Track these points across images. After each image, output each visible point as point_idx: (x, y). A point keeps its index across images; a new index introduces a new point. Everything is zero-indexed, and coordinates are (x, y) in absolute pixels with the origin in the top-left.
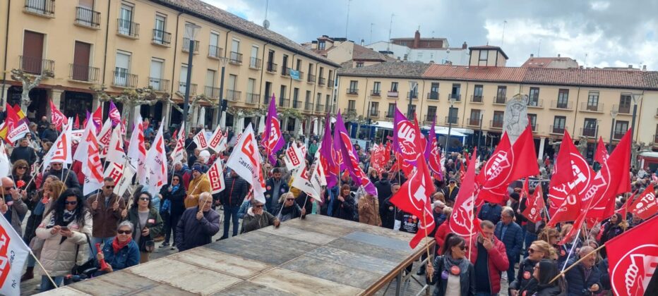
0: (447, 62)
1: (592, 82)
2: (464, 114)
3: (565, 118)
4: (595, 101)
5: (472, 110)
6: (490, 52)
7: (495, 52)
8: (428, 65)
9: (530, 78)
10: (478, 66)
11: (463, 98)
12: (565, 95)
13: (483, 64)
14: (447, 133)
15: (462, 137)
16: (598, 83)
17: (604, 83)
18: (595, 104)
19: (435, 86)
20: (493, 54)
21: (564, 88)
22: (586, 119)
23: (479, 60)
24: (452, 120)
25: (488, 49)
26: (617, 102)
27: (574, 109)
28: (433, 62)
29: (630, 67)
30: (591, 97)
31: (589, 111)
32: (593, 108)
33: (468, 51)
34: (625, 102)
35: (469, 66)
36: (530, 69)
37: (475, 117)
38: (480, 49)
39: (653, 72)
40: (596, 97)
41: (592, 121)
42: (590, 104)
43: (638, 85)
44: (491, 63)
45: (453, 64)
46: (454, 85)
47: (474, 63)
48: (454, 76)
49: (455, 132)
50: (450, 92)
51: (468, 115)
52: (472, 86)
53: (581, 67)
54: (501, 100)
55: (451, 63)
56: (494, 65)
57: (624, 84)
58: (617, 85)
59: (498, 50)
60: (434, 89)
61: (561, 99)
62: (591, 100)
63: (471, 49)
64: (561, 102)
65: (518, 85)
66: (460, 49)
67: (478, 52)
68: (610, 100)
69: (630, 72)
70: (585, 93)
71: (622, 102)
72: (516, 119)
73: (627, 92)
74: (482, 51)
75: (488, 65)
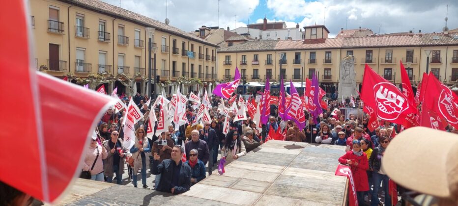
0: (289, 38)
1: (387, 44)
2: (304, 72)
4: (390, 56)
5: (310, 69)
6: (318, 29)
7: (321, 29)
9: (346, 45)
10: (311, 39)
11: (303, 62)
12: (371, 54)
13: (314, 37)
16: (392, 44)
17: (395, 45)
18: (390, 59)
19: (283, 55)
21: (369, 50)
22: (385, 69)
23: (311, 35)
24: (297, 76)
25: (316, 27)
26: (405, 56)
28: (280, 38)
29: (411, 32)
30: (387, 54)
31: (387, 63)
32: (389, 61)
34: (410, 56)
35: (305, 40)
36: (346, 38)
39: (427, 34)
40: (391, 54)
41: (389, 70)
42: (387, 59)
43: (417, 44)
44: (319, 36)
46: (296, 53)
47: (308, 37)
48: (296, 47)
50: (294, 57)
51: (307, 73)
52: (308, 54)
54: (328, 61)
56: (321, 38)
57: (408, 43)
58: (404, 44)
59: (323, 27)
61: (368, 57)
62: (387, 56)
63: (305, 28)
64: (368, 59)
65: (339, 50)
66: (295, 29)
67: (310, 29)
68: (400, 55)
69: (411, 36)
70: (383, 51)
71: (408, 56)
73: (410, 49)
74: (312, 29)
75: (317, 38)
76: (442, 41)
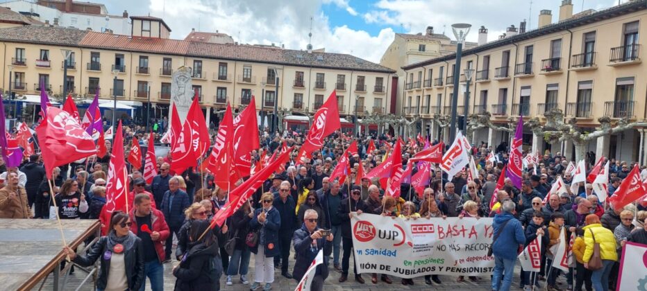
0: (107, 30)
1: (245, 57)
2: (130, 86)
3: (225, 88)
4: (249, 74)
5: (139, 82)
6: (152, 23)
7: (158, 23)
8: (84, 32)
9: (193, 52)
10: (142, 37)
11: (128, 69)
12: (225, 68)
13: (146, 35)
14: (113, 107)
15: (130, 110)
16: (251, 58)
17: (254, 58)
18: (249, 77)
19: (95, 55)
20: (155, 25)
21: (223, 62)
22: (243, 90)
23: (142, 31)
24: (118, 92)
25: (150, 20)
26: (265, 74)
27: (233, 81)
28: (90, 29)
29: (273, 45)
30: (245, 70)
31: (245, 82)
32: (247, 80)
33: (130, 20)
34: (271, 74)
35: (132, 36)
36: (193, 42)
37: (143, 89)
38: (142, 19)
39: (290, 51)
40: (249, 71)
41: (247, 91)
42: (245, 77)
43: (280, 61)
44: (155, 34)
45: (114, 33)
46: (116, 55)
47: (137, 33)
48: (116, 46)
49: (121, 105)
50: (113, 62)
51: (135, 87)
52: (136, 57)
53: (236, 43)
54: (167, 72)
55: (112, 31)
56: (158, 37)
57: (269, 59)
59: (161, 21)
60: (94, 59)
61: (221, 72)
62: (245, 73)
63: (133, 19)
64: (221, 75)
65: (183, 58)
66: (121, 17)
67: (140, 22)
68: (260, 73)
69: (273, 50)
70: (240, 66)
71: (269, 75)
72: (182, 90)
73: (272, 66)
74: (144, 22)
75: (152, 36)
76: (305, 61)
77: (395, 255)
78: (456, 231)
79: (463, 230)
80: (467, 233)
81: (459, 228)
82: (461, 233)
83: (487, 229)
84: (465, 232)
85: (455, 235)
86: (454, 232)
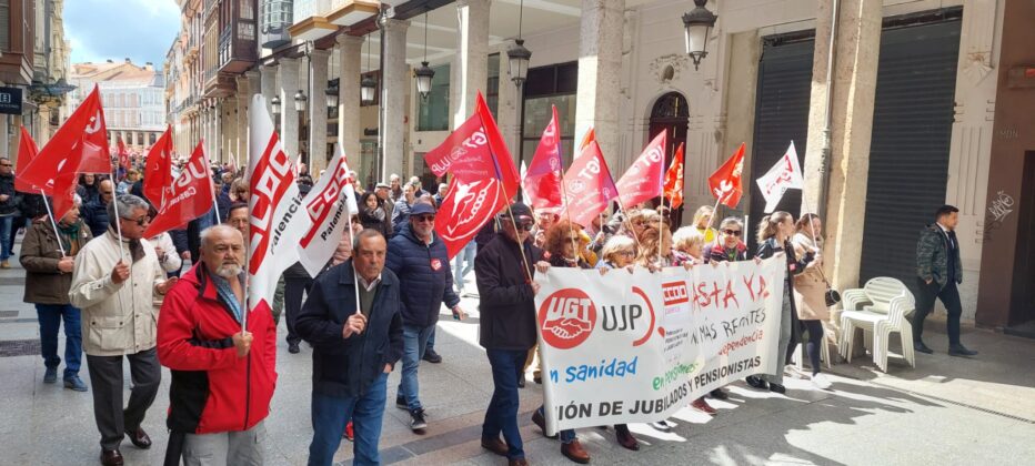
77: (633, 371)
78: (705, 294)
79: (716, 293)
80: (721, 296)
81: (709, 289)
82: (713, 298)
83: (749, 285)
84: (719, 294)
85: (704, 305)
86: (702, 299)
